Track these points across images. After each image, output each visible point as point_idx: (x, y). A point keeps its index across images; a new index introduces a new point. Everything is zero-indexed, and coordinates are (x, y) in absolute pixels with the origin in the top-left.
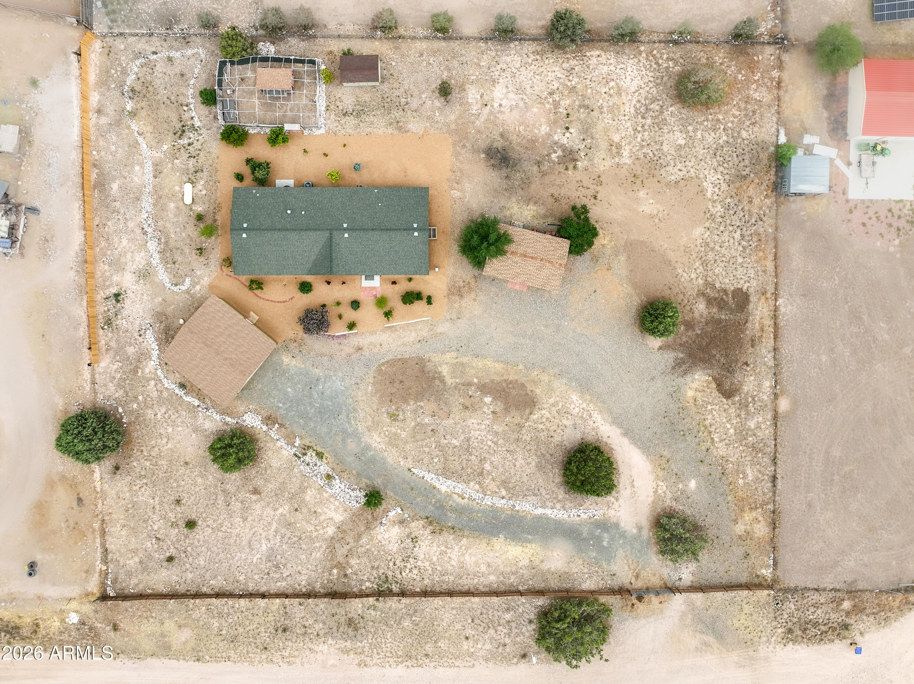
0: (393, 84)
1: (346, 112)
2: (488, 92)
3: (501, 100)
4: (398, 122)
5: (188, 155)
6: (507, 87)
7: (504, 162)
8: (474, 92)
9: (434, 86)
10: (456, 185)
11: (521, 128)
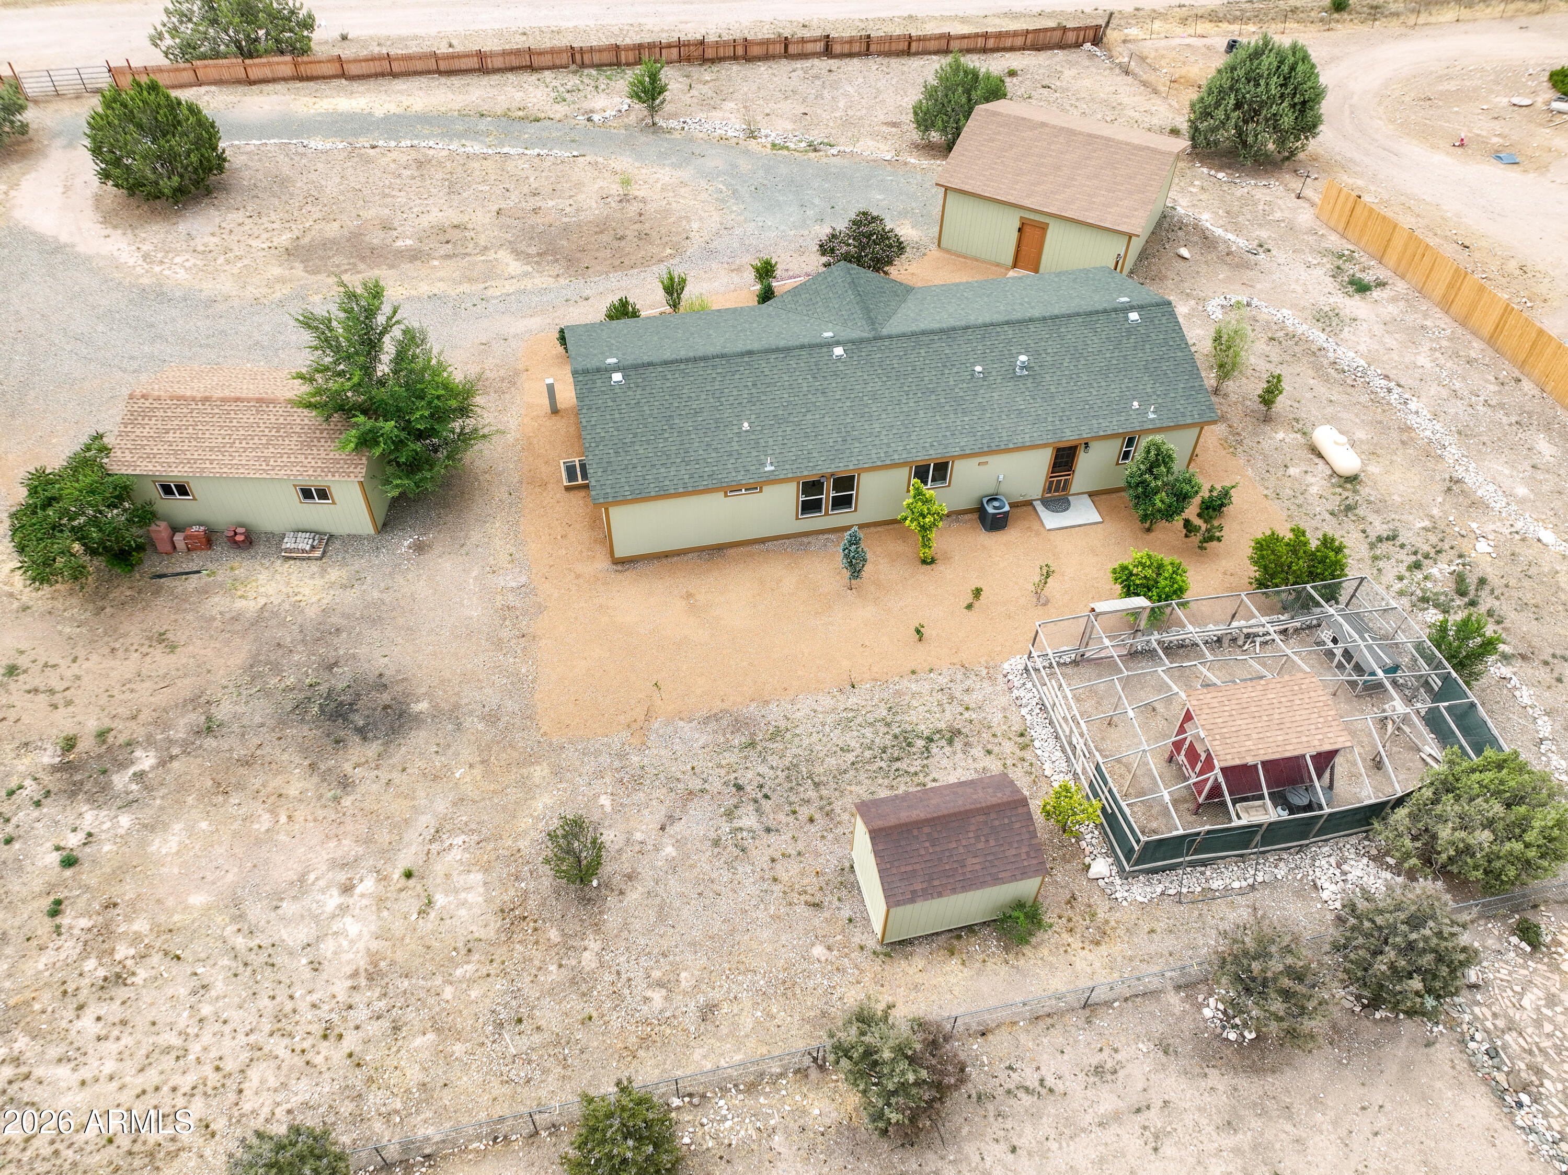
0: (802, 874)
1: (950, 742)
2: (398, 927)
3: (344, 909)
4: (752, 744)
5: (1401, 539)
6: (316, 966)
7: (341, 704)
8: (463, 912)
9: (634, 895)
10: (514, 600)
11: (266, 821)
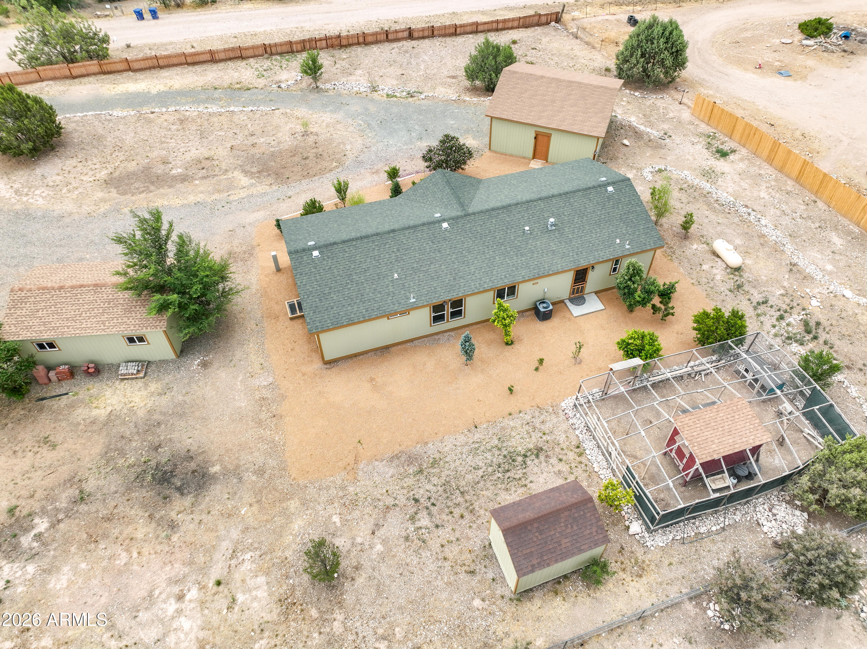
0: (461, 552)
1: (537, 456)
2: (215, 620)
3: (179, 612)
4: (421, 471)
5: (770, 303)
7: (165, 472)
8: (255, 604)
9: (360, 580)
10: (266, 393)
11: (124, 557)
